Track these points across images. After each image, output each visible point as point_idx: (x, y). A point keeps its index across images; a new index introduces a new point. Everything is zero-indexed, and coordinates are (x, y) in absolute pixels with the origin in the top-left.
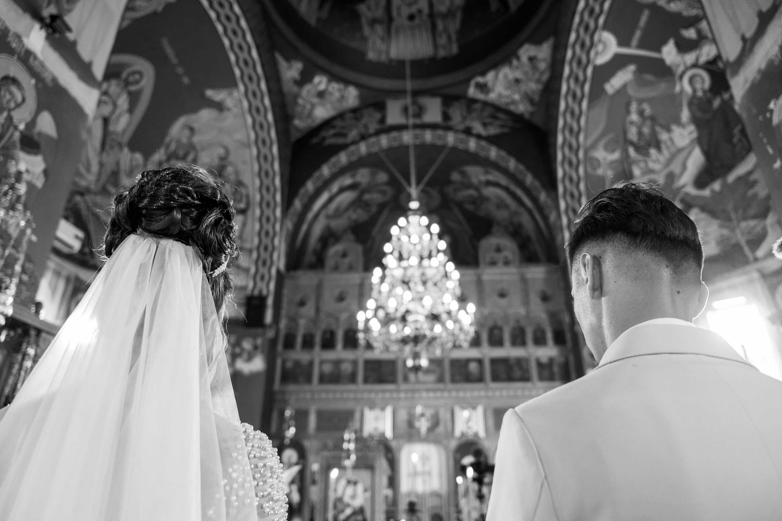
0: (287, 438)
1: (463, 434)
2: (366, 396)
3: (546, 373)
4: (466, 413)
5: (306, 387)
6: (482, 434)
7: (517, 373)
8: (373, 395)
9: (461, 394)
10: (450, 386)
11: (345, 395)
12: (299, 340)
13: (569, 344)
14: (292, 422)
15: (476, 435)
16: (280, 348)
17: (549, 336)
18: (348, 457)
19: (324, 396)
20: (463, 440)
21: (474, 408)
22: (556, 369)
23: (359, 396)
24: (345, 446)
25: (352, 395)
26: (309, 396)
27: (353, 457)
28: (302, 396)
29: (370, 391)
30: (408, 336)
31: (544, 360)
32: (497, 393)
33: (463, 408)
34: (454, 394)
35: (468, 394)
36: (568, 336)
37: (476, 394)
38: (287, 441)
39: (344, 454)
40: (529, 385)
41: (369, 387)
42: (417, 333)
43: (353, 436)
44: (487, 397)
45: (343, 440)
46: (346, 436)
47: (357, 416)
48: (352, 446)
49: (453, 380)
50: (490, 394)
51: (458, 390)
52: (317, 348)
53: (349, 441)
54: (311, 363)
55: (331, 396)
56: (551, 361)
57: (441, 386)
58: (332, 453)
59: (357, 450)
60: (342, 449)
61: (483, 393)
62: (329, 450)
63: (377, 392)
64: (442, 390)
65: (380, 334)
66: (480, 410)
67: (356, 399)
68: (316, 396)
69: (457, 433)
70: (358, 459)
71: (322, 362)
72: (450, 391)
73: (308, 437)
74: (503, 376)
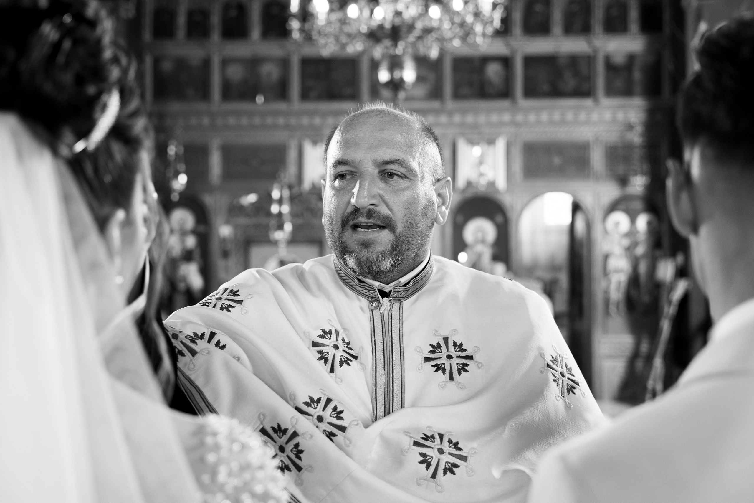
0: (174, 191)
1: (469, 184)
2: (305, 121)
3: (619, 83)
4: (477, 151)
5: (201, 106)
6: (501, 184)
7: (570, 83)
8: (317, 121)
9: (470, 119)
10: (450, 104)
11: (269, 120)
12: (182, 20)
13: (667, 29)
14: (182, 166)
15: (492, 184)
16: (147, 36)
17: (634, 14)
18: (280, 227)
19: (232, 121)
20: (470, 194)
21: (491, 142)
22: (637, 75)
23: (293, 121)
24: (275, 209)
25: (281, 121)
26: (206, 121)
27: (288, 227)
28: (193, 121)
29: (312, 114)
30: (381, 27)
31: (619, 59)
32: (532, 117)
33: (472, 143)
34: (457, 118)
35: (482, 119)
36: (667, 15)
37: (494, 118)
38: (175, 197)
39: (273, 222)
40: (588, 102)
41: (311, 106)
42: (397, 21)
43: (286, 193)
44: (515, 124)
45: (270, 200)
46: (276, 194)
47: (292, 154)
48: (286, 209)
49: (457, 96)
50: (520, 118)
51: (464, 112)
52: (216, 36)
53: (280, 202)
54: (206, 63)
55: (245, 121)
56: (631, 58)
57: (435, 104)
58: (252, 221)
59: (294, 215)
60: (269, 214)
61: (506, 117)
62: (248, 215)
63: (324, 115)
64: (437, 112)
65: (329, 23)
66: (501, 145)
67: (287, 127)
68: (219, 121)
69: (461, 183)
70: (296, 228)
71: (225, 62)
72: (450, 114)
73: (211, 190)
74: (545, 87)
